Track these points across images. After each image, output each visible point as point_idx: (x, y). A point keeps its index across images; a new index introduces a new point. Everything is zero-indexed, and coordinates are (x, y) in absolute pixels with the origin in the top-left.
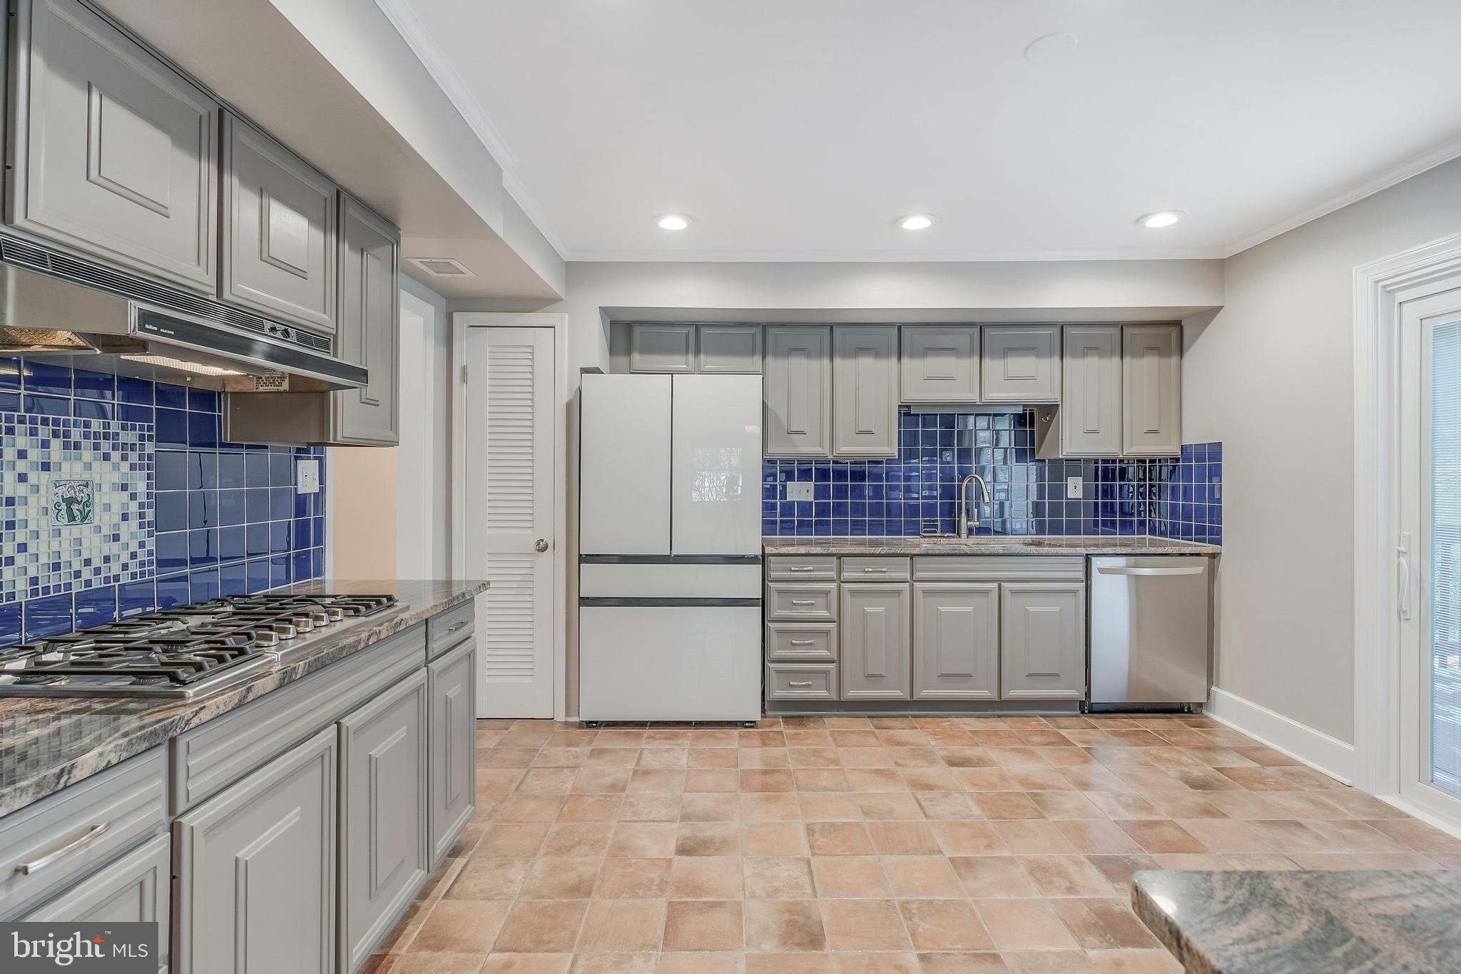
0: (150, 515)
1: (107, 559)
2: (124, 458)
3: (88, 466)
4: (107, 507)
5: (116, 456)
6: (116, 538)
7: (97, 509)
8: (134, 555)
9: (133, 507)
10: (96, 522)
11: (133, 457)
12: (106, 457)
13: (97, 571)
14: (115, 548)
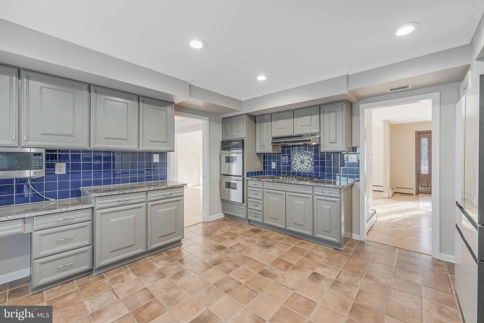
0: (313, 164)
1: (306, 169)
2: (309, 156)
3: (304, 157)
4: (306, 162)
5: (308, 155)
6: (308, 166)
7: (305, 162)
8: (310, 169)
9: (310, 162)
10: (305, 164)
11: (310, 155)
12: (306, 156)
13: (305, 170)
14: (307, 168)
